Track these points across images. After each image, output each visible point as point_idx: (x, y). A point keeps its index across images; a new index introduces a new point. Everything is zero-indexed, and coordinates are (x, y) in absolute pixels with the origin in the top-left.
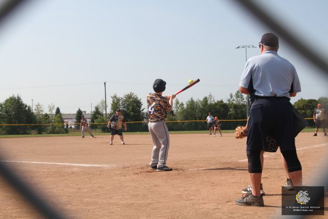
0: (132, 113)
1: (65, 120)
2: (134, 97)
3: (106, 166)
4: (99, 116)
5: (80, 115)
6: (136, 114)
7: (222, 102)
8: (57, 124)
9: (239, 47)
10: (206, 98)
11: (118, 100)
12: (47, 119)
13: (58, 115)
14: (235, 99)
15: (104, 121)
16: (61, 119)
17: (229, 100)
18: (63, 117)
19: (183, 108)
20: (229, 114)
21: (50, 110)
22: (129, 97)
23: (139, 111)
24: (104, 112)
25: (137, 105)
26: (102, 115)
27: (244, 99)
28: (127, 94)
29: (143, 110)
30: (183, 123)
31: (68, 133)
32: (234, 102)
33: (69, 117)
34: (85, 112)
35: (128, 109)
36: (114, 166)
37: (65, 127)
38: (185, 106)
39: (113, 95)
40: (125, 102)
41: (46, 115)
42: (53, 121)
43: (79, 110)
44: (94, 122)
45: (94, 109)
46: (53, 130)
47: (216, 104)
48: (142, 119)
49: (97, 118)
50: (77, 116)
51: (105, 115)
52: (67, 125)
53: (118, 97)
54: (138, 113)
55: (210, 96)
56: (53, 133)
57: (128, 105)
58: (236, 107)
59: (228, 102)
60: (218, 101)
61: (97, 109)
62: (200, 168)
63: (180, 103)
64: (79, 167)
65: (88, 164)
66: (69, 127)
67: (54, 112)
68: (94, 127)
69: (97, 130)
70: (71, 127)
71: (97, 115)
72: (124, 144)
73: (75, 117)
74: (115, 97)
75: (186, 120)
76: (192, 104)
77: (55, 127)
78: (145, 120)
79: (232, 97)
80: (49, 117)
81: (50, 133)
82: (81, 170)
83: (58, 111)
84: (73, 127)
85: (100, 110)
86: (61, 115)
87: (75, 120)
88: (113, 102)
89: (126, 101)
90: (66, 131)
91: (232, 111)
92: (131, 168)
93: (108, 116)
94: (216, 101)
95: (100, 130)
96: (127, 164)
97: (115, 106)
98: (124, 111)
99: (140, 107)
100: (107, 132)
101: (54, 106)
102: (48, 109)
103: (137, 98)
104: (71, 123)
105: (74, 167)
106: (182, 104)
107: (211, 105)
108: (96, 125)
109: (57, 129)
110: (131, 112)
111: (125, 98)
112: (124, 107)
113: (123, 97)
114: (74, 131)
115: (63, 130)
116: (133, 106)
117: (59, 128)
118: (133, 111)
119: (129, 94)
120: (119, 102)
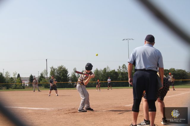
0: (62, 77)
1: (23, 81)
2: (63, 68)
3: (48, 109)
4: (43, 79)
5: (32, 78)
7: (114, 71)
8: (18, 83)
9: (124, 40)
10: (105, 69)
11: (54, 70)
12: (12, 80)
13: (19, 78)
14: (122, 69)
15: (46, 82)
16: (21, 80)
17: (118, 70)
18: (22, 79)
20: (118, 77)
21: (14, 75)
22: (61, 68)
23: (67, 76)
24: (46, 77)
25: (65, 72)
26: (45, 78)
27: (127, 69)
28: (59, 66)
29: (69, 75)
30: (92, 83)
31: (24, 89)
32: (121, 71)
33: (25, 79)
34: (35, 76)
35: (60, 75)
36: (53, 109)
37: (23, 85)
39: (51, 67)
40: (58, 71)
41: (12, 78)
42: (16, 81)
43: (31, 75)
44: (40, 82)
45: (40, 75)
46: (16, 87)
47: (111, 72)
48: (68, 81)
49: (41, 80)
51: (46, 78)
52: (24, 84)
53: (54, 67)
54: (66, 77)
55: (107, 67)
57: (60, 72)
58: (122, 73)
59: (118, 71)
60: (112, 70)
61: (42, 74)
62: (103, 110)
64: (32, 109)
65: (37, 107)
66: (25, 85)
67: (16, 76)
68: (40, 85)
69: (42, 87)
70: (26, 85)
72: (57, 95)
73: (29, 79)
74: (52, 68)
75: (94, 81)
76: (97, 72)
77: (17, 85)
78: (70, 81)
79: (120, 68)
80: (13, 79)
81: (14, 89)
82: (33, 111)
83: (19, 75)
84: (27, 85)
85: (43, 75)
86: (20, 78)
87: (29, 81)
88: (51, 71)
89: (59, 70)
90: (23, 87)
91: (120, 76)
92: (63, 110)
93: (48, 79)
94: (111, 70)
95: (43, 87)
96: (60, 108)
97: (52, 73)
98: (58, 76)
99: (67, 73)
100: (48, 88)
101: (16, 73)
102: (13, 75)
103: (65, 68)
104: (27, 83)
105: (29, 110)
107: (108, 73)
108: (41, 84)
109: (18, 86)
110: (61, 76)
111: (58, 69)
112: (57, 74)
113: (57, 68)
114: (28, 88)
115: (21, 87)
116: (63, 73)
117: (19, 85)
118: (63, 76)
119: (61, 66)
120: (55, 71)
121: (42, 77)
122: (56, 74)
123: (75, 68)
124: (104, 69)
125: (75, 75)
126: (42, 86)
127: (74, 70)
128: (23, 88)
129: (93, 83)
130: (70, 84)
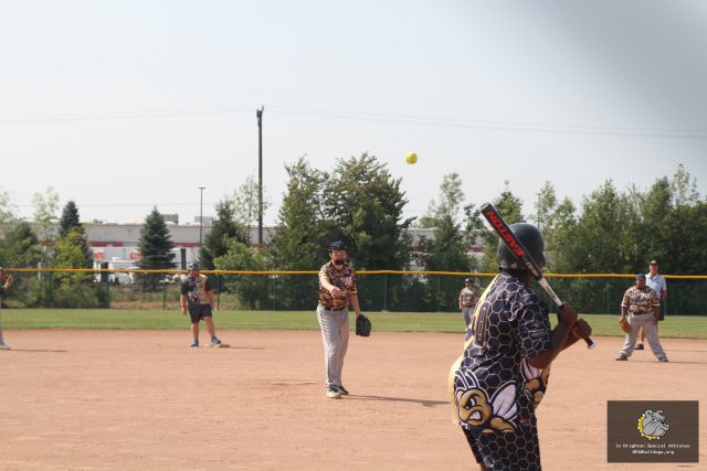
0: (363, 234)
1: (97, 250)
2: (372, 174)
4: (234, 241)
5: (156, 238)
6: (379, 241)
8: (65, 268)
10: (662, 186)
11: (313, 182)
12: (26, 247)
13: (72, 234)
15: (249, 263)
16: (83, 244)
18: (90, 236)
19: (571, 222)
22: (357, 171)
23: (393, 230)
25: (384, 203)
28: (347, 159)
29: (407, 223)
31: (107, 306)
33: (113, 236)
34: (175, 218)
35: (349, 220)
37: (98, 278)
38: (579, 213)
40: (338, 190)
41: (25, 229)
42: (50, 254)
43: (155, 214)
44: (214, 268)
46: (49, 291)
47: (702, 210)
48: (404, 262)
49: (222, 251)
50: (146, 238)
52: (105, 274)
53: (310, 168)
54: (387, 236)
55: (680, 175)
56: (48, 306)
57: (350, 202)
61: (225, 212)
63: (560, 201)
66: (112, 277)
70: (119, 281)
71: (225, 239)
73: (137, 236)
74: (302, 168)
75: (578, 269)
76: (606, 209)
77: (58, 281)
78: (413, 264)
81: (36, 305)
83: (71, 211)
84: (127, 277)
85: (236, 218)
87: (135, 250)
88: (293, 188)
89: (341, 186)
90: (101, 295)
93: (267, 238)
94: (703, 199)
95: (235, 299)
97: (298, 203)
98: (332, 227)
99: (396, 212)
101: (56, 198)
103: (386, 176)
104: (122, 262)
106: (568, 208)
107: (682, 214)
108: (220, 276)
109: (65, 287)
110: (358, 230)
111: (339, 176)
112: (331, 212)
113: (330, 172)
114: (132, 299)
115: (88, 293)
116: (368, 208)
117: (71, 283)
118: (367, 227)
119: (358, 159)
120: (314, 188)
121: (224, 232)
122: (322, 214)
123: (455, 176)
124: (656, 188)
125: (449, 219)
126: (230, 292)
127: (445, 186)
128: (96, 301)
129: (573, 285)
130: (416, 282)
